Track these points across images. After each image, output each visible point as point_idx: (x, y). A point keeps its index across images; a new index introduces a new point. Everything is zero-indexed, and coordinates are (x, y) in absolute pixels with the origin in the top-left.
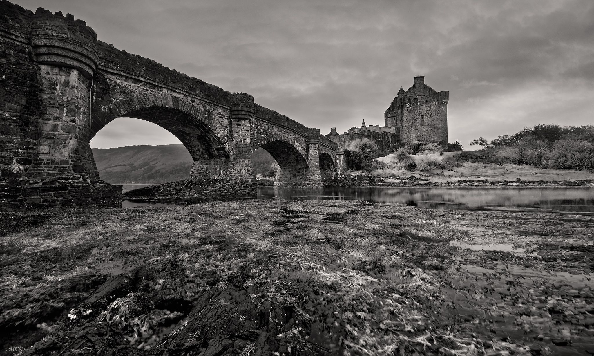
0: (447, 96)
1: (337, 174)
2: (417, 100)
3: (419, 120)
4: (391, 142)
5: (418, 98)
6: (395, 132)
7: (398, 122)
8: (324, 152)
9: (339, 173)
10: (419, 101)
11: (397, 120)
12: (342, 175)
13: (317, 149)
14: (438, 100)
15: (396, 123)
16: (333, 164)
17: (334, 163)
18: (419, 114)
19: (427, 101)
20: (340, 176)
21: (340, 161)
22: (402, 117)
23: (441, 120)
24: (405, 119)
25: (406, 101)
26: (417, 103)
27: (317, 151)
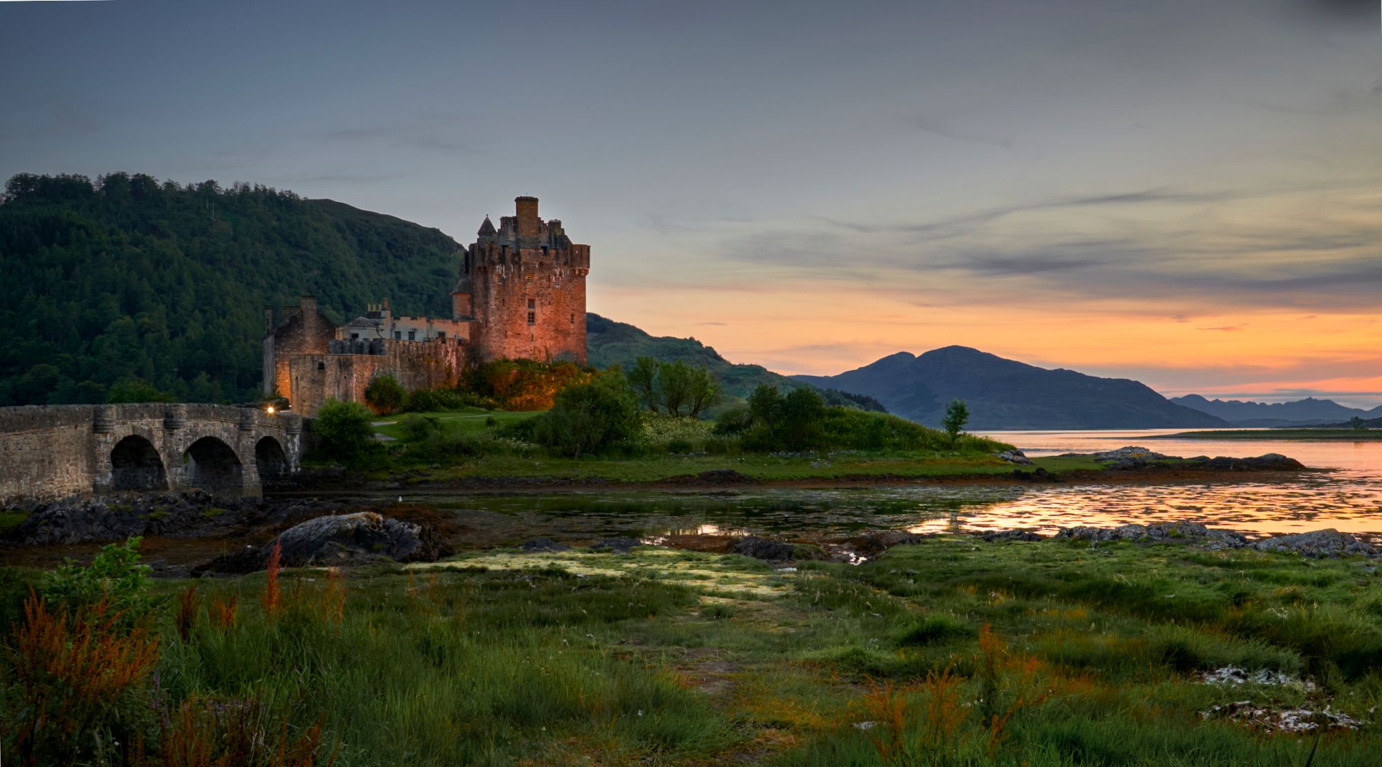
0: (585, 256)
1: (289, 467)
2: (520, 259)
3: (524, 310)
4: (454, 364)
5: (522, 254)
6: (466, 336)
7: (476, 310)
8: (265, 435)
9: (293, 464)
10: (525, 263)
11: (473, 304)
12: (296, 467)
13: (253, 438)
14: (566, 263)
15: (473, 312)
16: (282, 451)
17: (283, 448)
18: (525, 294)
19: (541, 264)
20: (293, 470)
21: (294, 444)
22: (486, 296)
23: (572, 315)
24: (493, 304)
25: (496, 257)
26: (520, 267)
27: (253, 440)
